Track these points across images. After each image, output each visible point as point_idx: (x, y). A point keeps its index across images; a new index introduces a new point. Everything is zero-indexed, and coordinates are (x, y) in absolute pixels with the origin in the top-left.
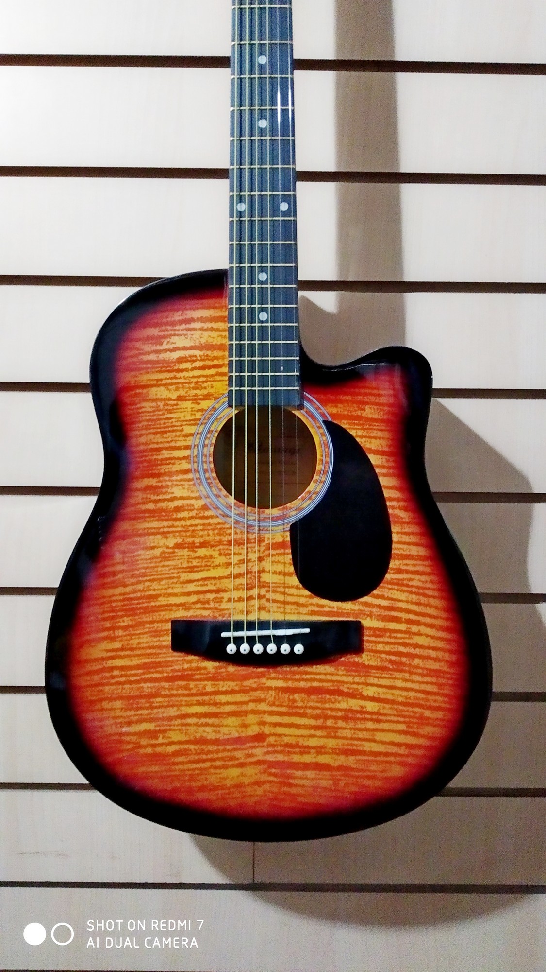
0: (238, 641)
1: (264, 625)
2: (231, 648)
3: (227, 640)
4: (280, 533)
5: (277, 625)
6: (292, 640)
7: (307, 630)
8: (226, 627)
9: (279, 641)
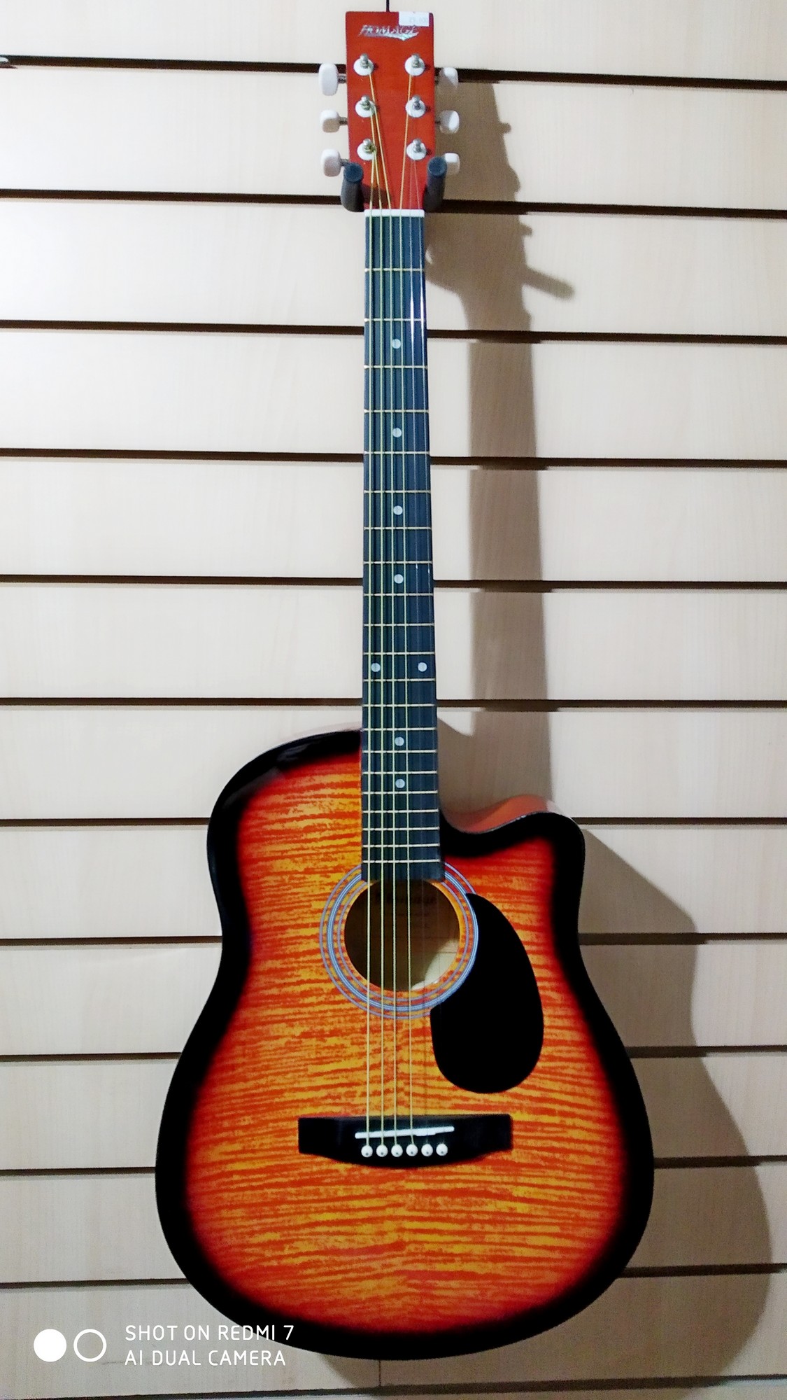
0: (375, 1143)
1: (403, 1123)
2: (366, 1151)
3: (363, 1142)
4: (420, 1019)
5: (419, 1122)
6: (434, 1140)
7: (451, 1129)
8: (360, 1125)
9: (420, 1141)
